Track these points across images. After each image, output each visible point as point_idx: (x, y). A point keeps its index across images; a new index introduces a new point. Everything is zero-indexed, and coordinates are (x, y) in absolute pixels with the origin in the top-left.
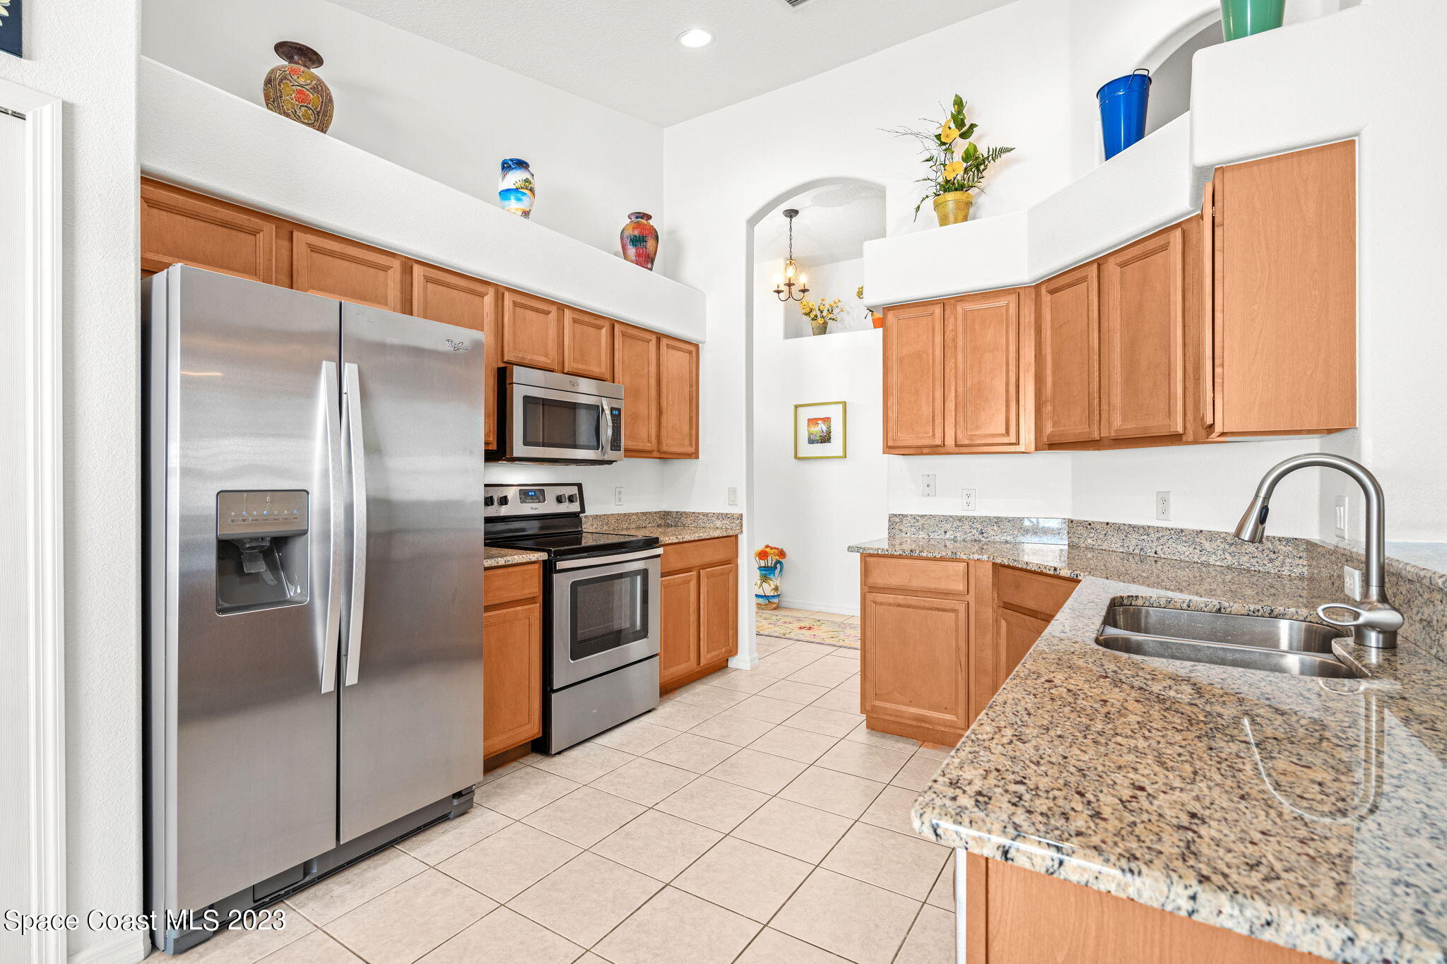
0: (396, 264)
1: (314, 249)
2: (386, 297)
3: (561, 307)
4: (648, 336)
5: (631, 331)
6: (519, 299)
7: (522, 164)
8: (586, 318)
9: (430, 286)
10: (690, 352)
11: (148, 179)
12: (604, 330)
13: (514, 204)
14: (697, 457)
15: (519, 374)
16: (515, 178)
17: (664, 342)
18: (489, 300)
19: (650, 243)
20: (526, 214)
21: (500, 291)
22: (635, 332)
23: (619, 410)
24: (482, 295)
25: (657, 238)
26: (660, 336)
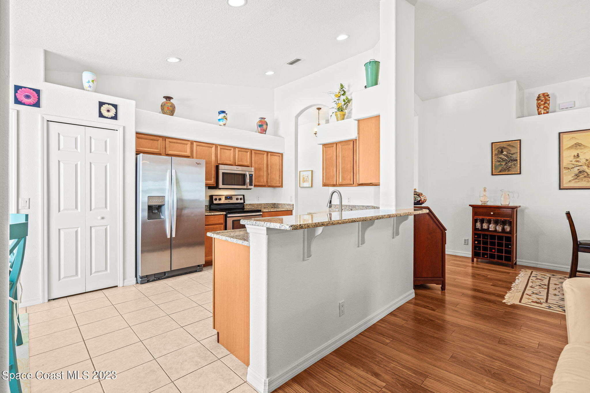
0: (189, 143)
1: (170, 142)
2: (187, 151)
3: (235, 148)
4: (263, 153)
5: (258, 152)
6: (222, 147)
7: (223, 112)
8: (243, 150)
9: (198, 147)
10: (279, 156)
11: (137, 133)
12: (248, 153)
13: (221, 123)
14: (282, 187)
15: (221, 167)
16: (222, 115)
17: (269, 154)
18: (213, 149)
19: (265, 127)
20: (225, 125)
21: (216, 146)
22: (259, 152)
23: (252, 175)
24: (212, 147)
25: (267, 125)
26: (268, 152)
